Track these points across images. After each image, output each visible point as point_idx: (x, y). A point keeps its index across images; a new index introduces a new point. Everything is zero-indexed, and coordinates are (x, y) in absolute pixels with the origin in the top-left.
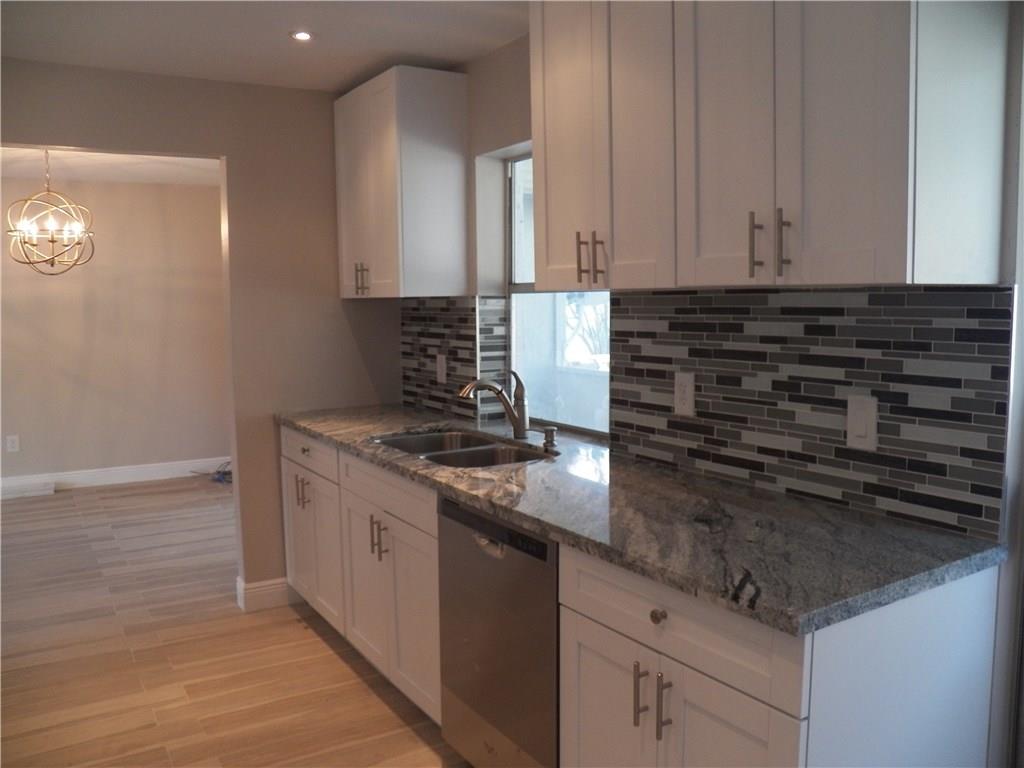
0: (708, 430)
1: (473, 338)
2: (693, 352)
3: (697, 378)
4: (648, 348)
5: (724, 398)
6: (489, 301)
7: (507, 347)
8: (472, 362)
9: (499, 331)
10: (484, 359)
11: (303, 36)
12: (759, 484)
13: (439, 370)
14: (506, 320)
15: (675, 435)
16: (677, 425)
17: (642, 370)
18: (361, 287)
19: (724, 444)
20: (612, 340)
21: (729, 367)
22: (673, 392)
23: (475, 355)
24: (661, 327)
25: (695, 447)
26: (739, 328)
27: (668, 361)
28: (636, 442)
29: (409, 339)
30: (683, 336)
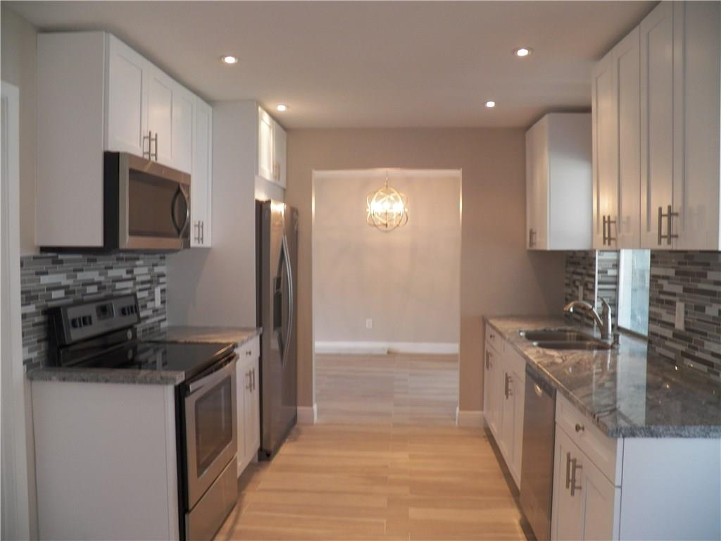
0: (689, 340)
1: (594, 276)
2: (685, 290)
3: (686, 306)
4: (667, 286)
5: (698, 320)
6: (605, 254)
7: (616, 283)
8: (593, 291)
9: (611, 272)
10: (599, 290)
11: (491, 104)
12: (713, 377)
13: (580, 295)
14: (617, 266)
15: (675, 342)
16: (677, 336)
17: (663, 300)
18: (531, 244)
19: (696, 349)
20: (651, 280)
21: (700, 300)
22: (675, 314)
23: (594, 286)
24: (671, 272)
25: (684, 350)
26: (705, 276)
27: (674, 294)
28: (659, 345)
29: (568, 276)
30: (681, 280)
